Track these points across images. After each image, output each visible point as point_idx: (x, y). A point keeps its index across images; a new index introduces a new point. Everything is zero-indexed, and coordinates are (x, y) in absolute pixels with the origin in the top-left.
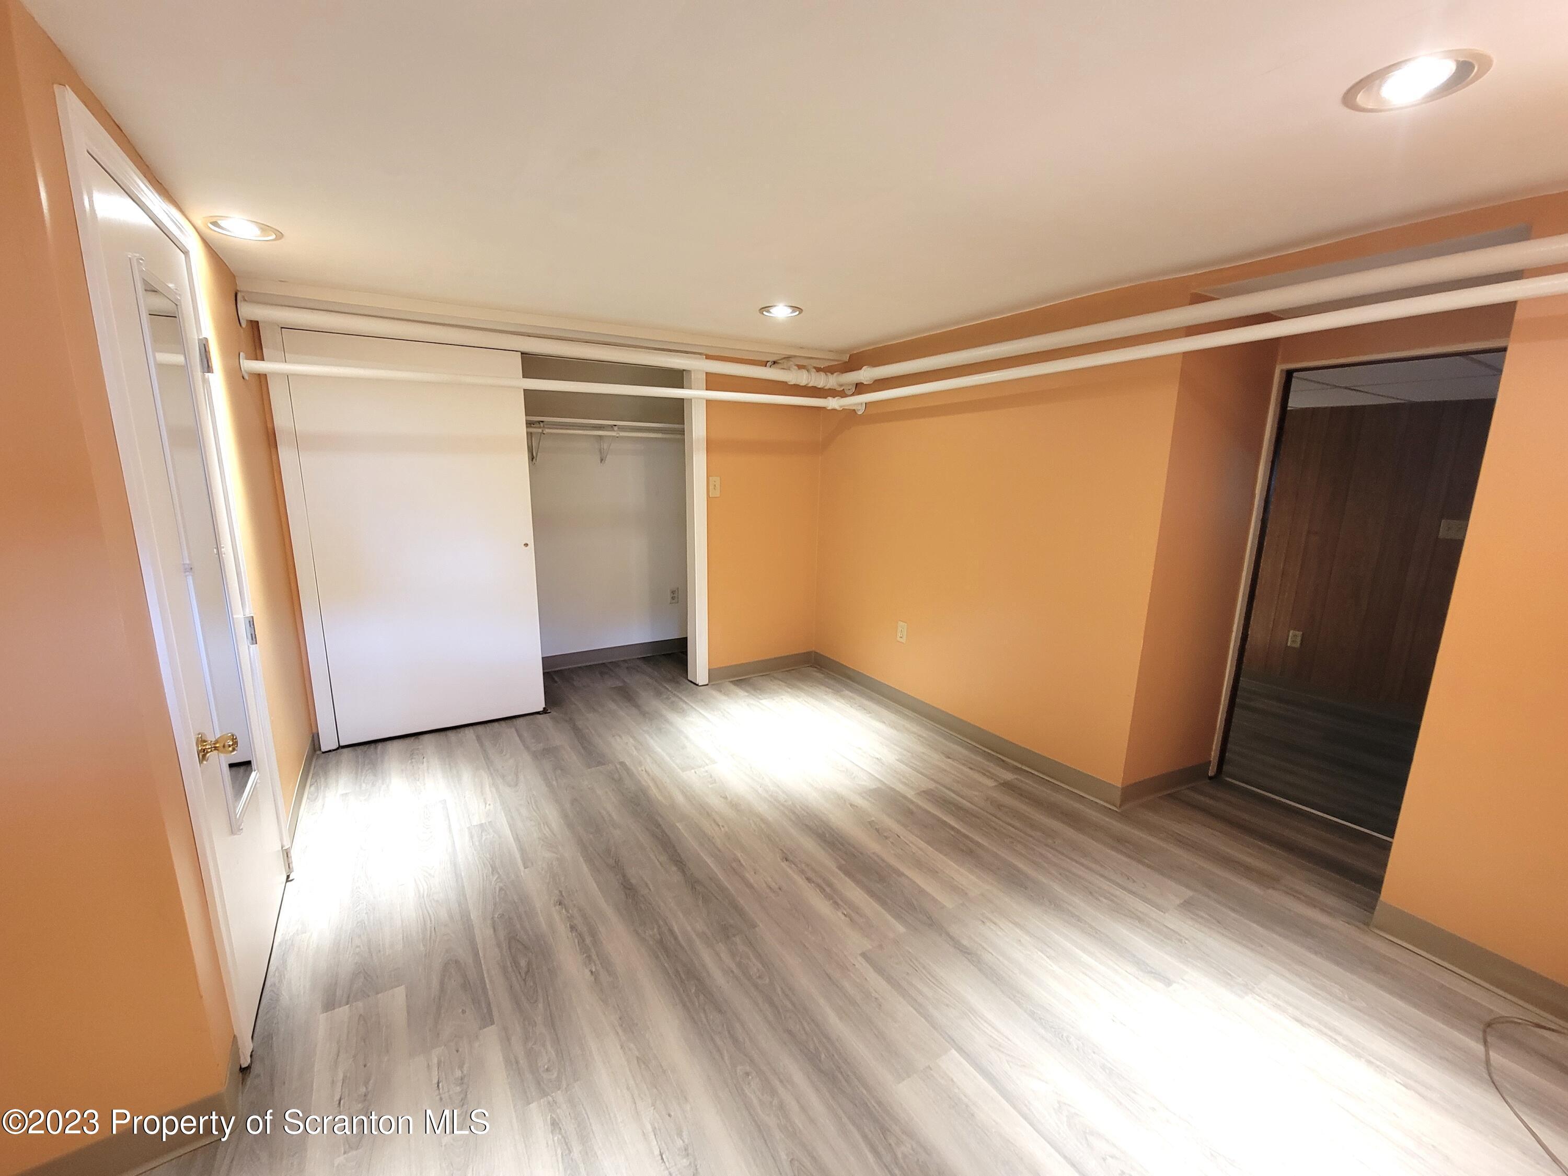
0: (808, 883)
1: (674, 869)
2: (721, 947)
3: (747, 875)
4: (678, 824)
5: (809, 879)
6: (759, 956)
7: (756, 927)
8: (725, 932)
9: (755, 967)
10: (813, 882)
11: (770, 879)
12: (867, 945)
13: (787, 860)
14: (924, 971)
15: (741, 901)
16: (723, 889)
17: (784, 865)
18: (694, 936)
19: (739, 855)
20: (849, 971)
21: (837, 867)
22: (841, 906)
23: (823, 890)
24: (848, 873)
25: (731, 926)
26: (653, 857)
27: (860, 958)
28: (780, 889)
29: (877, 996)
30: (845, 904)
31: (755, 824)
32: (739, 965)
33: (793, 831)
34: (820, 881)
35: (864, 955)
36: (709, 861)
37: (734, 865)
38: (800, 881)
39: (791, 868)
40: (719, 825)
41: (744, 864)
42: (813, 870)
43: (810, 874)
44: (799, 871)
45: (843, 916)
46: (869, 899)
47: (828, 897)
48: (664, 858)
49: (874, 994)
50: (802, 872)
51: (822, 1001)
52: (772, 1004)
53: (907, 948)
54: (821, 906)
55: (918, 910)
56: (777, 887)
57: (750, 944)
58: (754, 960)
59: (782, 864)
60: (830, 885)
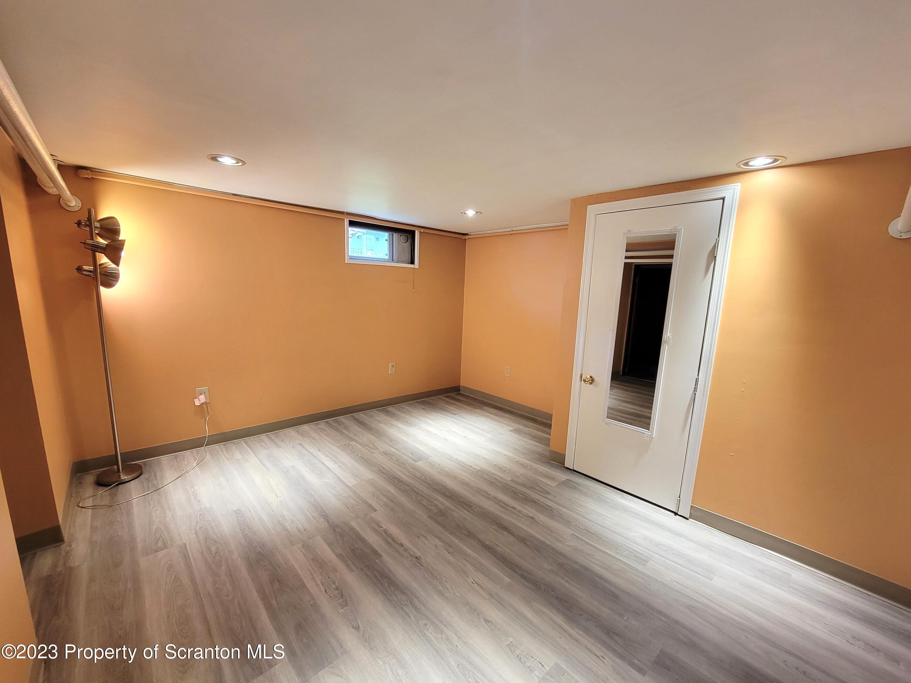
0: (402, 542)
1: (487, 543)
2: (442, 507)
3: (440, 543)
4: (509, 580)
5: (402, 545)
6: (424, 505)
7: (428, 517)
8: (442, 513)
9: (425, 502)
10: (398, 544)
11: (426, 542)
12: (373, 515)
13: (417, 558)
14: (349, 507)
15: (439, 528)
16: (451, 533)
17: (418, 554)
18: (456, 510)
19: (451, 558)
20: (384, 505)
21: (383, 556)
22: (382, 531)
23: (393, 539)
24: (375, 552)
25: (441, 516)
26: (506, 549)
27: (378, 509)
28: (419, 537)
29: (373, 498)
30: (380, 532)
31: (447, 589)
32: (432, 502)
33: (415, 585)
34: (394, 545)
35: (375, 510)
36: (469, 551)
37: (451, 550)
38: (407, 544)
39: (413, 552)
40: (476, 583)
41: (445, 551)
42: (399, 552)
43: (401, 549)
44: (407, 550)
45: (382, 526)
46: (365, 537)
47: (390, 536)
48: (498, 549)
49: (375, 498)
50: (406, 550)
51: (396, 494)
52: (416, 492)
53: (353, 515)
54: (394, 530)
55: (339, 534)
56: (421, 538)
57: (429, 510)
58: (426, 504)
59: (420, 554)
60: (388, 543)
